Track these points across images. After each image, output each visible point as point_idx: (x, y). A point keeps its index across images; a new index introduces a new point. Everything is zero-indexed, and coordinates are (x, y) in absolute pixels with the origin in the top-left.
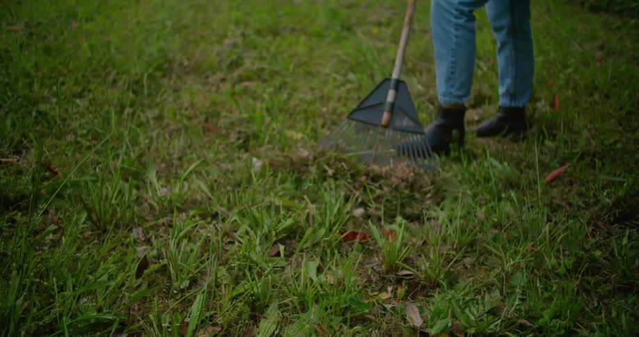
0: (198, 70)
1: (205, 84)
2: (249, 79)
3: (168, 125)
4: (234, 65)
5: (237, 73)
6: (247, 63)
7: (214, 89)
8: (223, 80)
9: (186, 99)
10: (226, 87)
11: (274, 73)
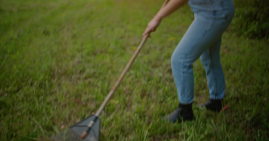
0: (66, 74)
1: (71, 80)
2: (90, 77)
3: (60, 103)
4: (82, 71)
5: (84, 75)
6: (88, 70)
7: (75, 83)
8: (79, 79)
9: (65, 89)
10: (81, 82)
11: (100, 74)
